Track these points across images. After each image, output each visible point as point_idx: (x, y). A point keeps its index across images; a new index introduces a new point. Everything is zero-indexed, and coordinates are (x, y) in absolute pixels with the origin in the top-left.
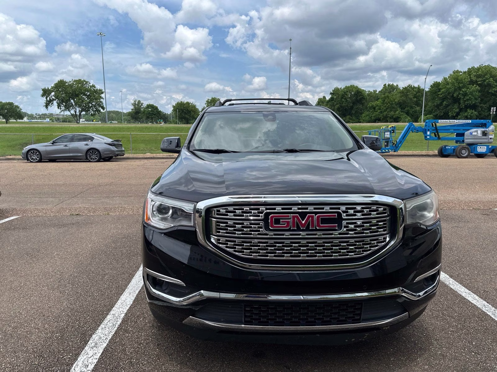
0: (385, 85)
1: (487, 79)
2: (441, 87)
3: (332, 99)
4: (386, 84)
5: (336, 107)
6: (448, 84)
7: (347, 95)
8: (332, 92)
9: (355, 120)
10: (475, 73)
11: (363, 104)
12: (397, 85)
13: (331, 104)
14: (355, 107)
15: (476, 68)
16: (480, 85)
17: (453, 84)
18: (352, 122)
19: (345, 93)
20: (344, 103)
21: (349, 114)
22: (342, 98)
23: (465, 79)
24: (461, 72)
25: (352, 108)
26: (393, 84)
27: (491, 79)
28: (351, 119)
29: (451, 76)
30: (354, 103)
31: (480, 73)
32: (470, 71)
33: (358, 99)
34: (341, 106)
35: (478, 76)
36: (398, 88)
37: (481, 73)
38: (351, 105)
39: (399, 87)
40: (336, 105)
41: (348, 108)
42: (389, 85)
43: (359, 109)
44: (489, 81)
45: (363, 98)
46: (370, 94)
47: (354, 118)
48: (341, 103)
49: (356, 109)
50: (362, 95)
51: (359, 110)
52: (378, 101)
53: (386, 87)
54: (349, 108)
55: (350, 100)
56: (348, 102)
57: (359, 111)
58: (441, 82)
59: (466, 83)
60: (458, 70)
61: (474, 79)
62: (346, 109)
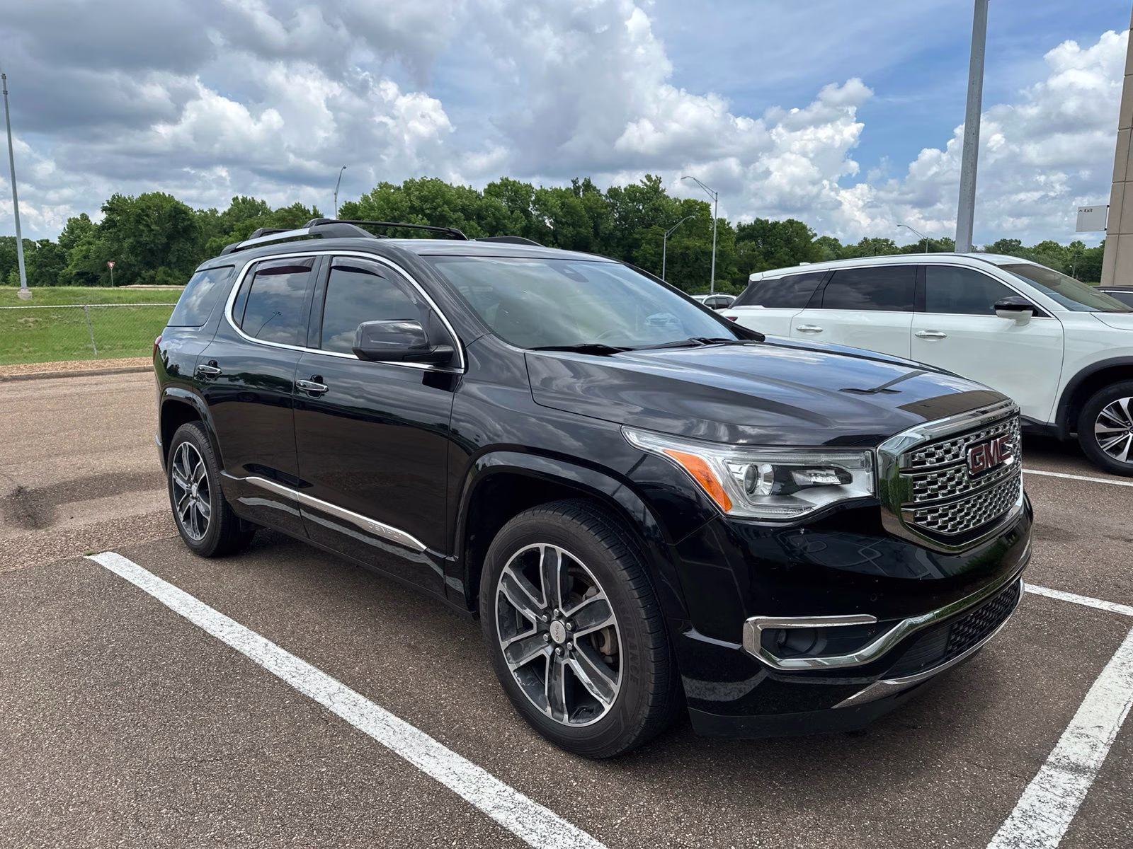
0: (235, 199)
1: (439, 206)
2: (359, 214)
3: (108, 224)
4: (237, 198)
5: (126, 245)
6: (372, 208)
7: (147, 215)
8: (106, 205)
9: (180, 279)
10: (418, 192)
11: (193, 241)
12: (264, 202)
13: (108, 235)
14: (175, 247)
15: (417, 183)
16: (429, 217)
17: (381, 209)
18: (174, 282)
19: (143, 210)
20: (144, 235)
21: (163, 263)
22: (138, 222)
23: (401, 202)
24: (391, 187)
25: (166, 248)
26: (253, 198)
27: (446, 206)
28: (170, 276)
29: (376, 193)
30: (171, 237)
31: (425, 193)
32: (409, 186)
33: (179, 227)
34: (138, 242)
35: (424, 199)
36: (266, 208)
37: (427, 193)
38: (164, 240)
39: (268, 207)
40: (124, 239)
41: (157, 247)
42: (244, 200)
43: (185, 253)
44: (443, 211)
45: (191, 225)
46: (205, 217)
47: (177, 273)
48: (137, 234)
49: (178, 251)
50: (189, 219)
51: (185, 255)
52: (230, 236)
53: (238, 203)
54: (160, 247)
55: (157, 228)
56: (154, 232)
57: (186, 257)
58: (358, 204)
59: (404, 209)
60: (386, 183)
61: (417, 203)
62: (151, 251)
